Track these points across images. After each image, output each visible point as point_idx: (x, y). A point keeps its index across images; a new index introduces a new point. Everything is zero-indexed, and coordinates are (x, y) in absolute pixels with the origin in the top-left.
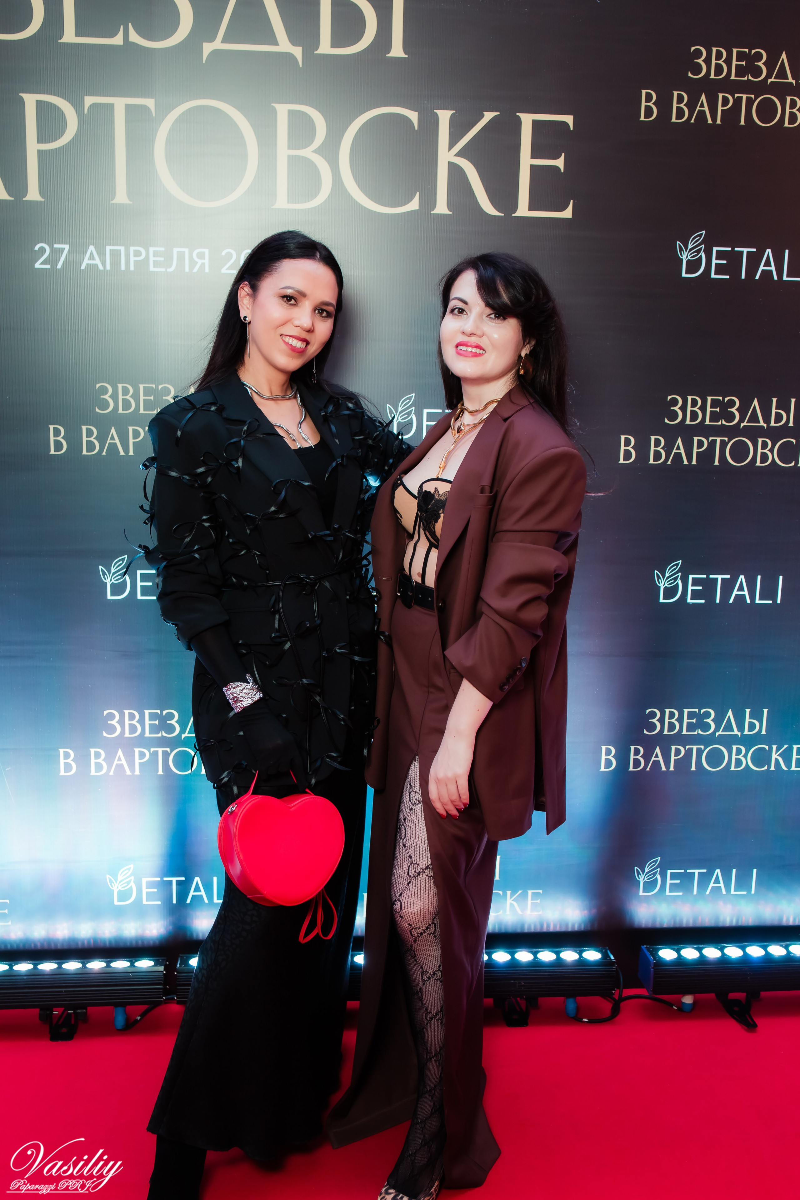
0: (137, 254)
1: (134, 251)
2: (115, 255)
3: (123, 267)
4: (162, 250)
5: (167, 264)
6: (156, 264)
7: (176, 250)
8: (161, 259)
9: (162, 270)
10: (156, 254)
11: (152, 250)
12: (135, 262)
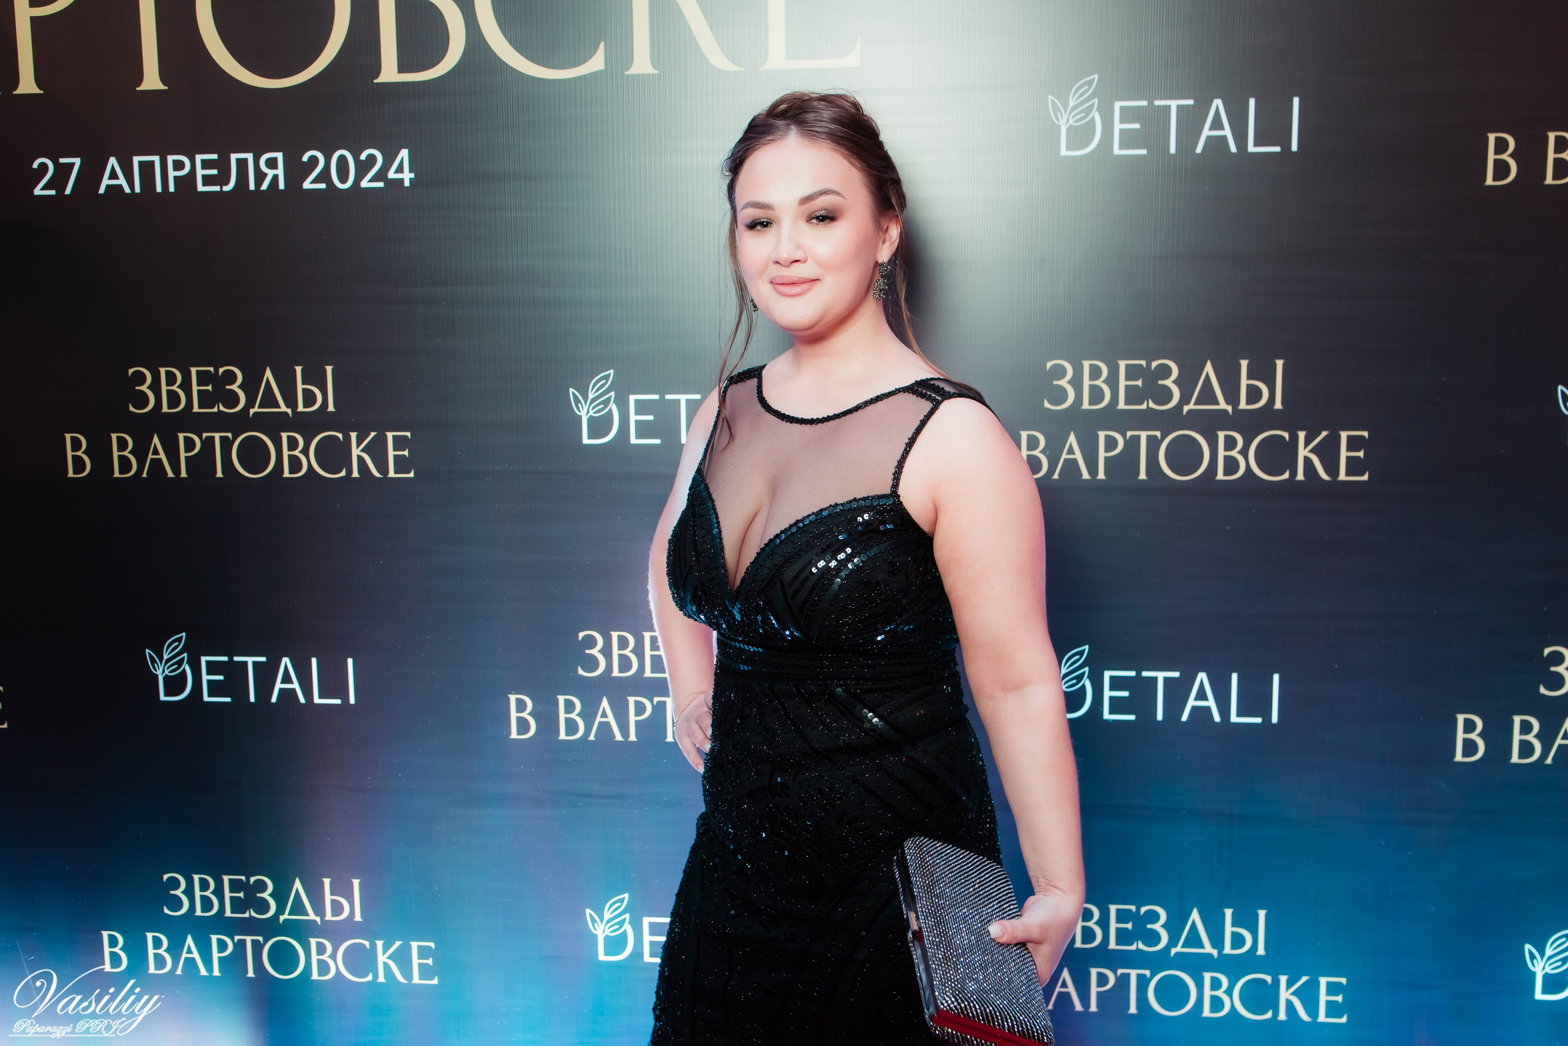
0: (178, 165)
1: (175, 162)
2: (147, 169)
3: (159, 189)
4: (215, 156)
5: (223, 179)
6: (207, 180)
7: (234, 157)
8: (215, 172)
9: (217, 188)
10: (206, 164)
11: (199, 158)
12: (176, 178)
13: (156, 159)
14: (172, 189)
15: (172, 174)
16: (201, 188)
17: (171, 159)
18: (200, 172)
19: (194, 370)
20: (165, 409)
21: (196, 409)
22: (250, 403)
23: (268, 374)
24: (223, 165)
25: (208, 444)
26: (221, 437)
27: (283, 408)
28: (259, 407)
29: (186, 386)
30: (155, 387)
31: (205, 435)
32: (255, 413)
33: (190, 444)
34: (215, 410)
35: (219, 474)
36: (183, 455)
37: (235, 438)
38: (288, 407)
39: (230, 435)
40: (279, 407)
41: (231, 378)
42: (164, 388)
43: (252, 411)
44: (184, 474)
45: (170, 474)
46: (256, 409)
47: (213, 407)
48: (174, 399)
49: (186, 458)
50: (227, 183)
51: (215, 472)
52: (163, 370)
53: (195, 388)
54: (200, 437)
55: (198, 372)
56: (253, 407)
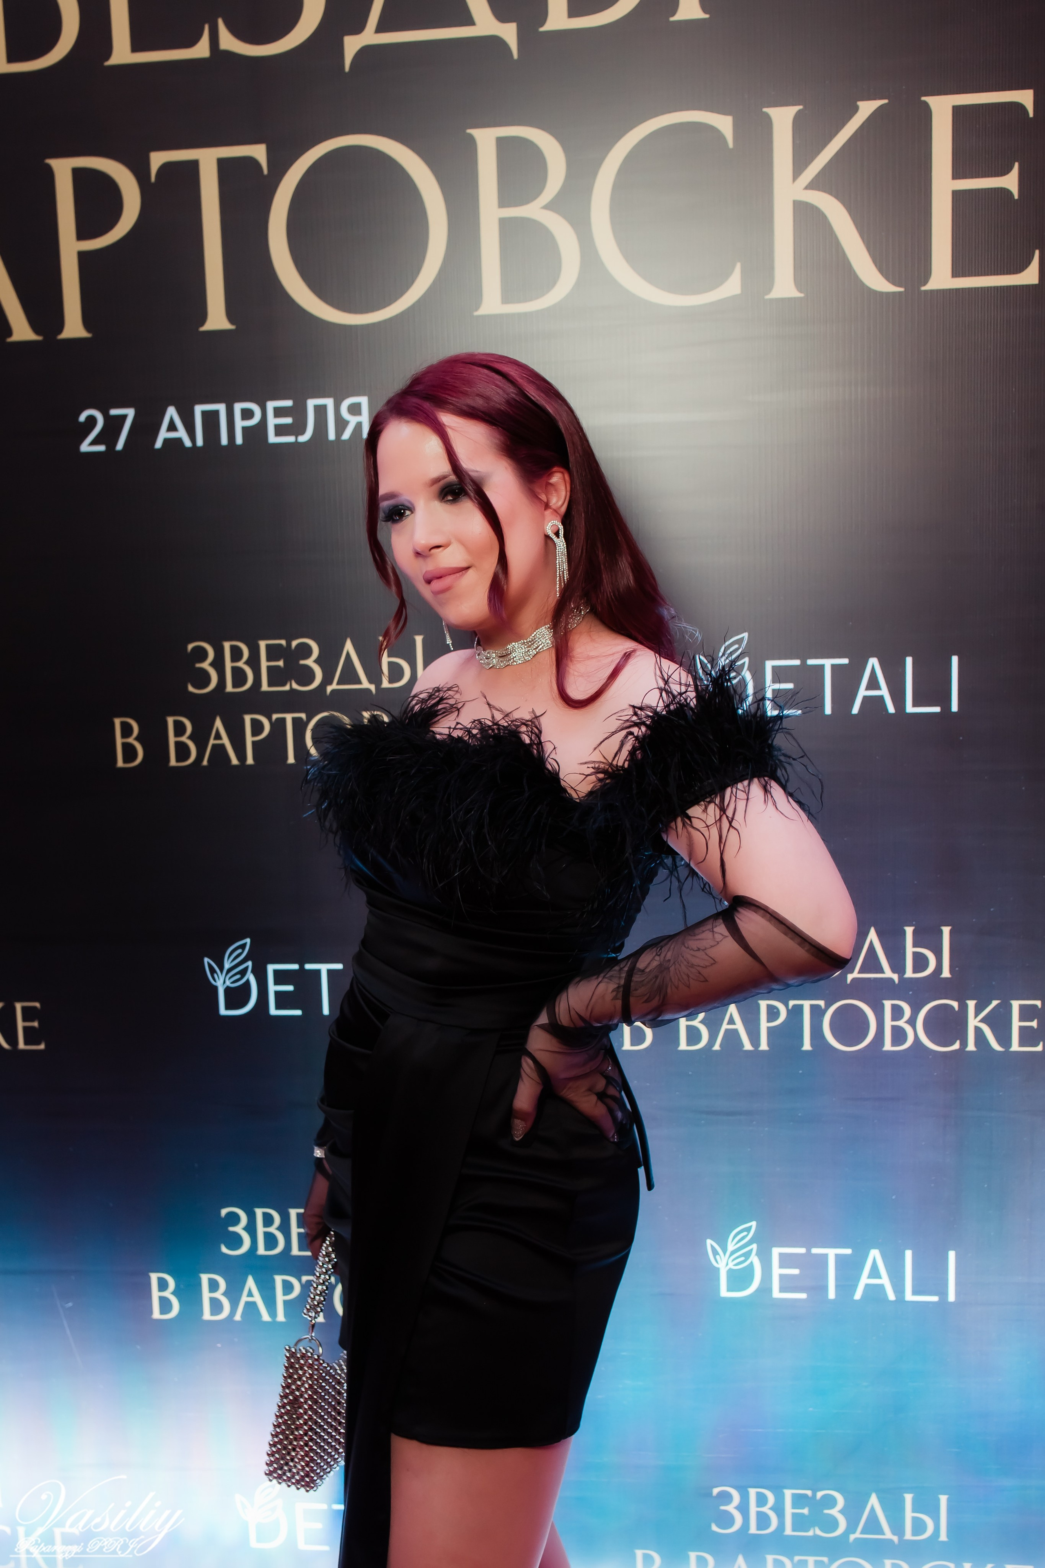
0: (247, 414)
1: (242, 410)
2: (210, 419)
3: (224, 441)
4: (288, 403)
5: (298, 428)
6: (280, 430)
7: (311, 403)
8: (288, 420)
9: (290, 439)
10: (279, 412)
11: (271, 405)
12: (244, 429)
13: (221, 408)
14: (239, 440)
15: (240, 424)
16: (272, 439)
17: (238, 407)
18: (272, 422)
19: (263, 644)
20: (229, 688)
21: (265, 687)
22: (328, 679)
23: (349, 646)
24: (299, 412)
25: (279, 727)
26: (294, 719)
27: (365, 684)
28: (338, 684)
29: (254, 662)
30: (219, 664)
31: (275, 716)
32: (333, 691)
33: (257, 727)
34: (287, 688)
35: (291, 760)
36: (249, 739)
37: (309, 719)
38: (370, 682)
39: (303, 716)
40: (360, 682)
41: (306, 651)
42: (228, 665)
43: (329, 689)
44: (250, 761)
45: (235, 761)
46: (334, 686)
47: (284, 685)
48: (239, 677)
49: (254, 743)
50: (303, 432)
51: (286, 758)
52: (227, 645)
53: (264, 664)
54: (270, 719)
55: (268, 646)
56: (331, 683)
